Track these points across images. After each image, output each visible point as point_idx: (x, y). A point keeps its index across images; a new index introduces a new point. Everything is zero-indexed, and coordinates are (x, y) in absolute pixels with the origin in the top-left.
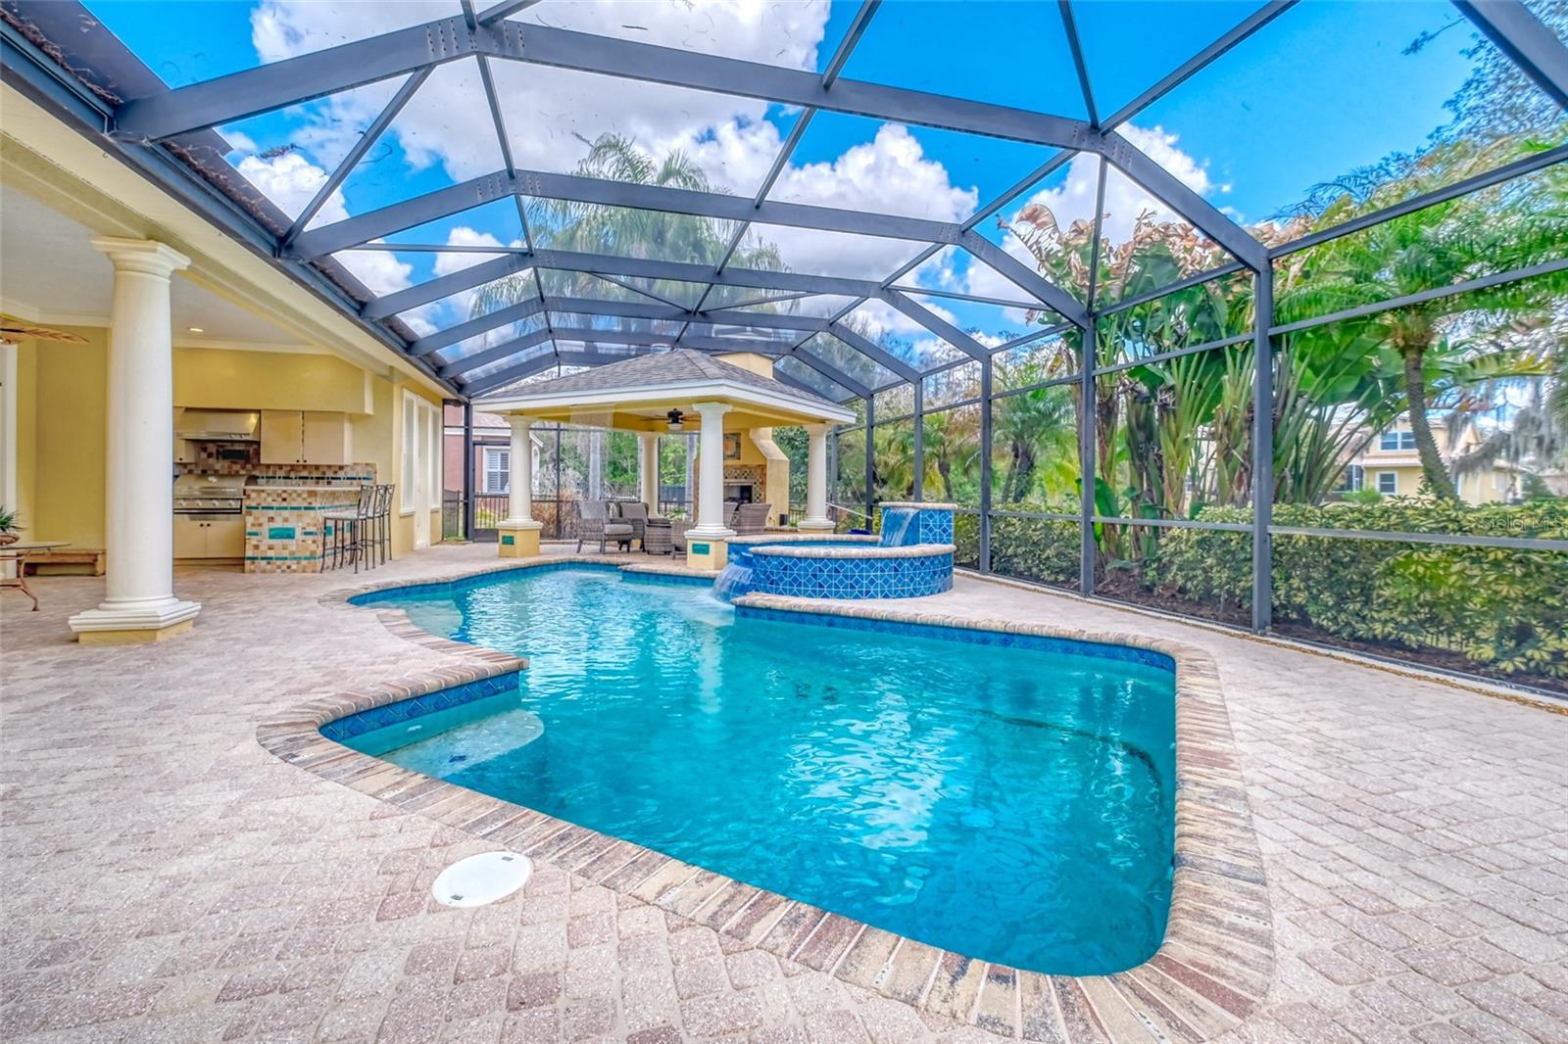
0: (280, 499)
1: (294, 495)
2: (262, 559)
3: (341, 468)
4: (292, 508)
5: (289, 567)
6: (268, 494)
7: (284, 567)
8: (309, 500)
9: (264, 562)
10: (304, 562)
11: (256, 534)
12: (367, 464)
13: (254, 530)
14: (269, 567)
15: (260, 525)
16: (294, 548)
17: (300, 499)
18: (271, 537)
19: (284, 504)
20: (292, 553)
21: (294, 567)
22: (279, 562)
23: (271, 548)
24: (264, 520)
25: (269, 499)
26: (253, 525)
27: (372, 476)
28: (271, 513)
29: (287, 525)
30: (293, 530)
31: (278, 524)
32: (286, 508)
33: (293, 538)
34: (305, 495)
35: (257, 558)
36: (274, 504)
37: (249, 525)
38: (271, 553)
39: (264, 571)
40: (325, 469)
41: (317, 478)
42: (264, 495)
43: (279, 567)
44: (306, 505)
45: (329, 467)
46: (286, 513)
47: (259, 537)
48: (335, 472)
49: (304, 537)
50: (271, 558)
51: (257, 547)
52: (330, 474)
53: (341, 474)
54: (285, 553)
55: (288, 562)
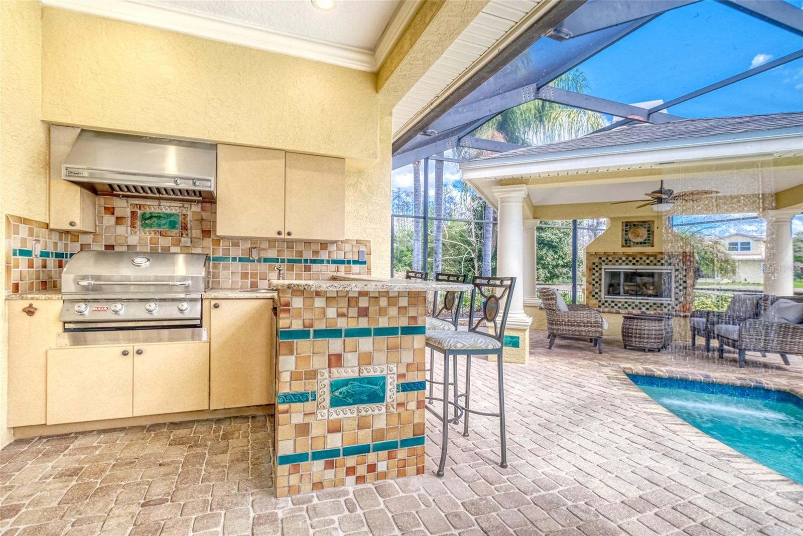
0: (353, 312)
1: (383, 302)
2: (317, 456)
3: (324, 245)
4: (381, 332)
5: (372, 468)
6: (329, 299)
7: (361, 470)
8: (412, 312)
9: (319, 465)
10: (402, 453)
11: (302, 398)
12: (358, 242)
13: (298, 387)
14: (330, 474)
15: (312, 375)
16: (380, 423)
17: (393, 311)
18: (336, 402)
19: (363, 323)
20: (380, 433)
21: (382, 467)
22: (351, 461)
23: (336, 428)
24: (319, 362)
25: (331, 312)
26: (295, 377)
27: (366, 258)
28: (335, 345)
29: (370, 372)
30: (380, 382)
31: (349, 371)
32: (365, 333)
33: (381, 399)
34: (403, 302)
35: (303, 457)
36: (342, 324)
37: (285, 377)
38: (335, 442)
39: (318, 486)
40: (301, 247)
41: (289, 261)
42: (319, 303)
43: (351, 471)
44: (404, 322)
45: (308, 243)
46: (366, 344)
47: (309, 406)
48: (316, 253)
49: (402, 396)
50: (335, 453)
51: (303, 430)
52: (308, 255)
53: (324, 255)
54: (365, 438)
55: (371, 457)
